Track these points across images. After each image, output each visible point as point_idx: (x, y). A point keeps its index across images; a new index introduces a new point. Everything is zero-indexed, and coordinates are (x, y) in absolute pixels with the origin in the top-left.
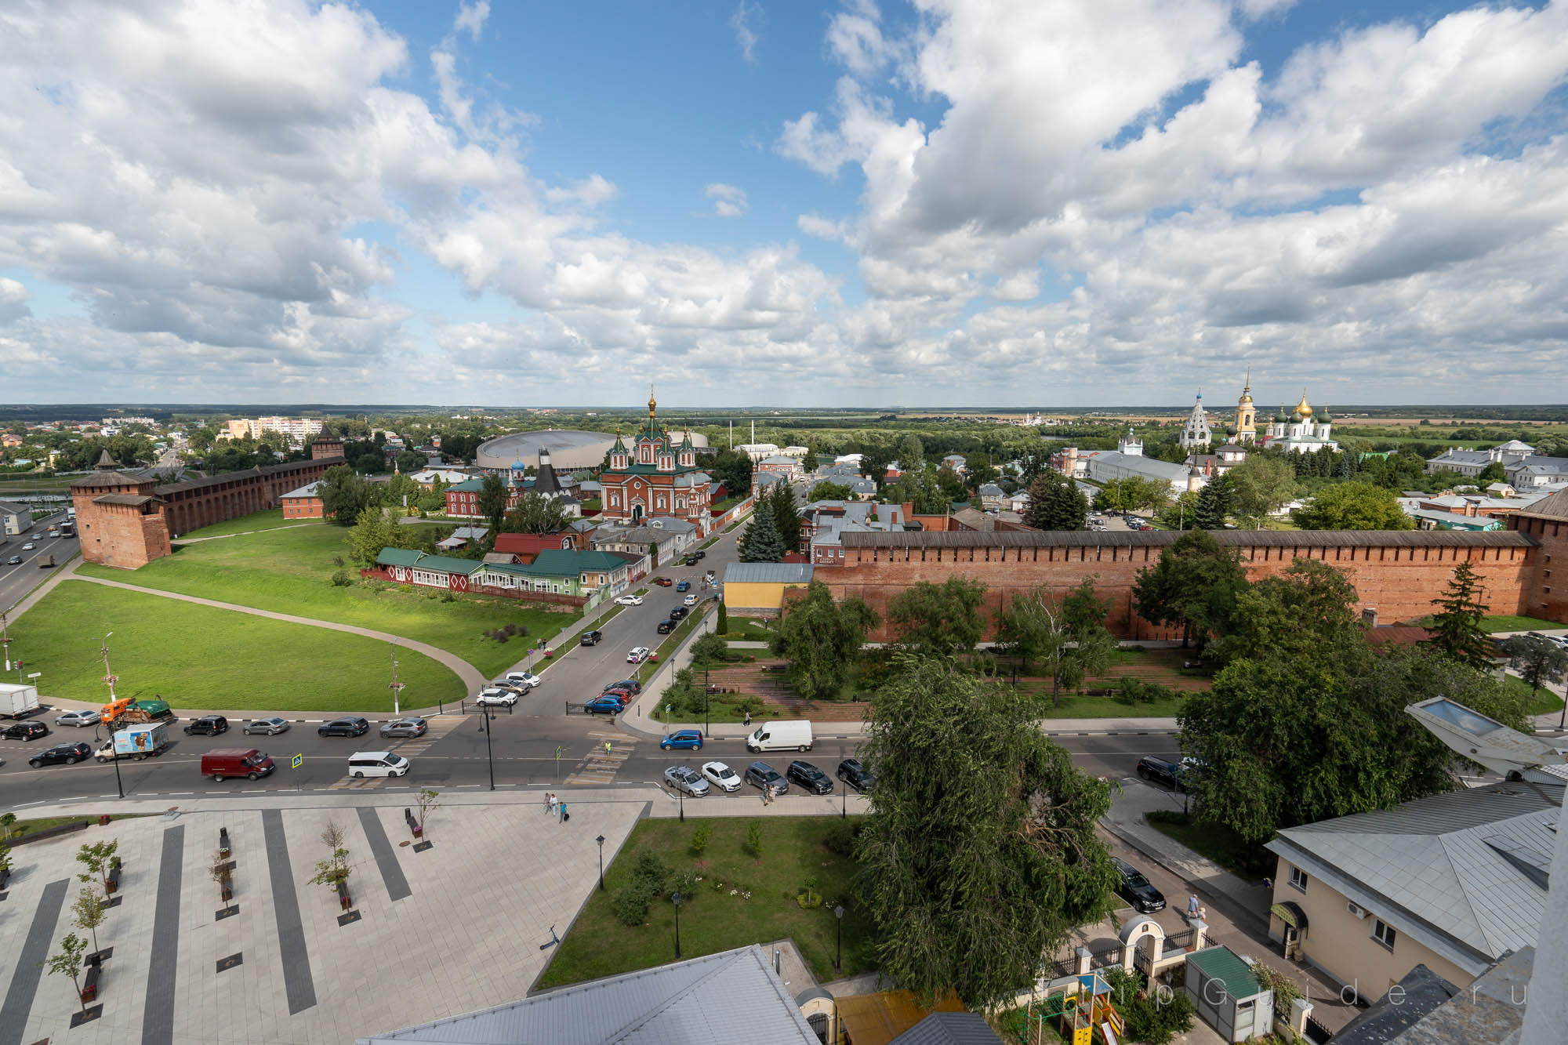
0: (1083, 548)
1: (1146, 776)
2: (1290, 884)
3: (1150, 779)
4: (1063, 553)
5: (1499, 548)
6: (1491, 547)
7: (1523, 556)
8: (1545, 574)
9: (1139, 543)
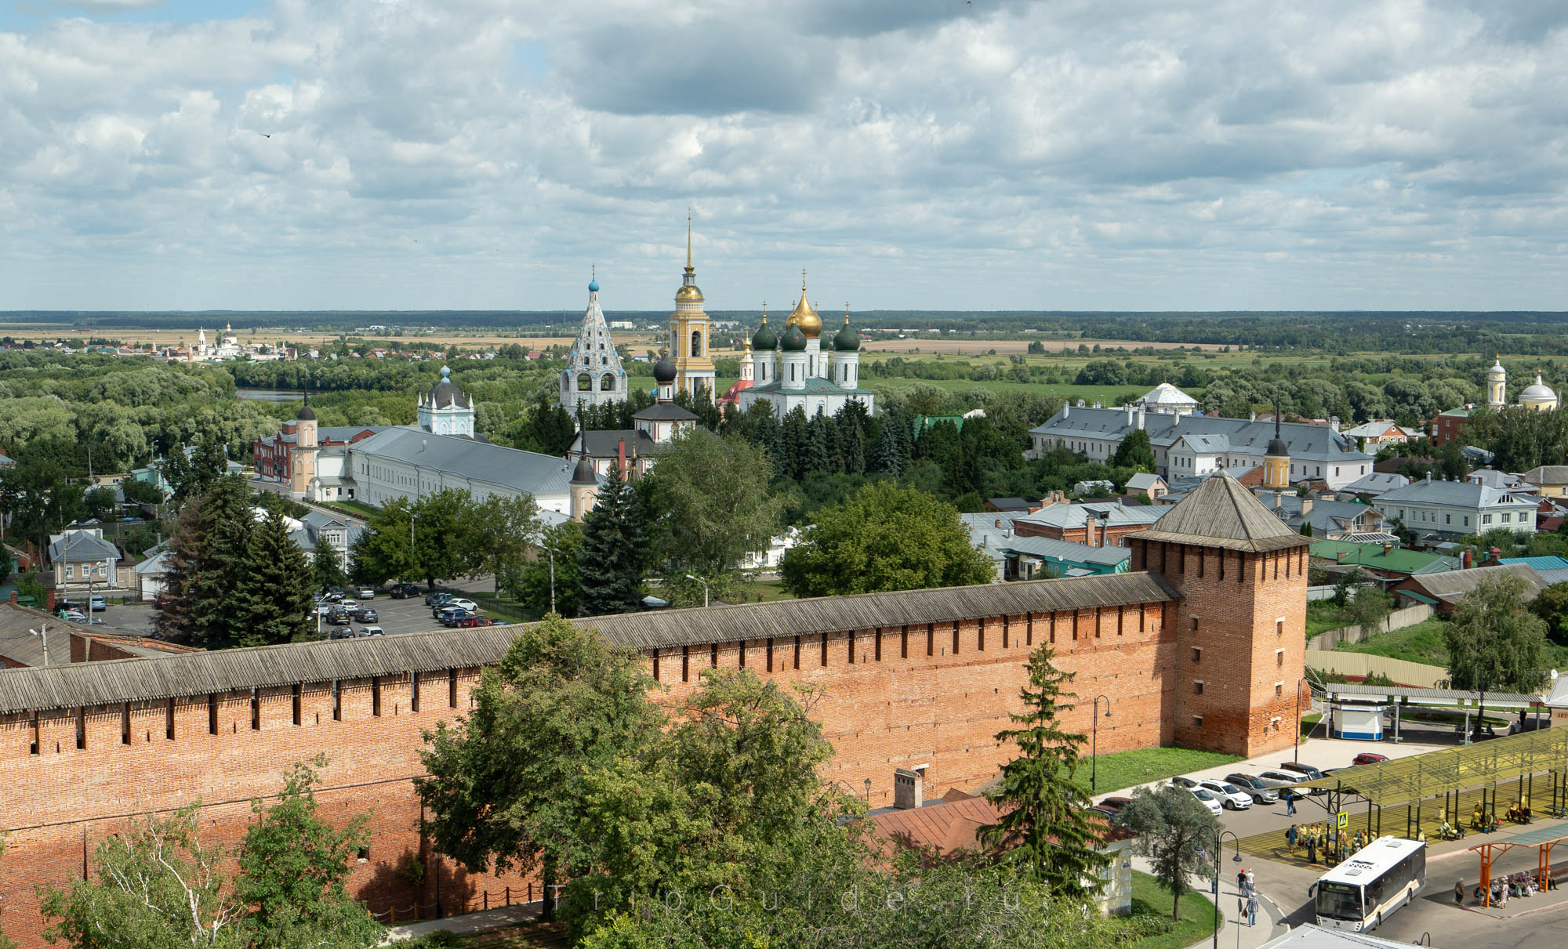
0: (296, 690)
4: (245, 708)
5: (1121, 610)
6: (1109, 609)
7: (1158, 622)
8: (1193, 655)
9: (432, 666)
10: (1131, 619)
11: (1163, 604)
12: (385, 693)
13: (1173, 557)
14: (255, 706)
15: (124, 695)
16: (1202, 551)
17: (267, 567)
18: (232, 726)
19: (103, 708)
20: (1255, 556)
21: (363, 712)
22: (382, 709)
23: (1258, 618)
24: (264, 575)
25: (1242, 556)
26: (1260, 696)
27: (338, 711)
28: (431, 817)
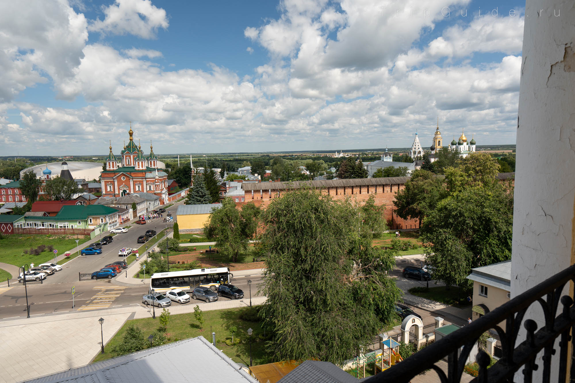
0: (368, 186)
2: (480, 295)
3: (410, 278)
4: (358, 189)
9: (394, 183)
12: (385, 188)
14: (360, 189)
17: (359, 171)
18: (356, 193)
19: (333, 187)
21: (381, 192)
22: (385, 191)
24: (358, 173)
27: (376, 191)
28: (396, 208)
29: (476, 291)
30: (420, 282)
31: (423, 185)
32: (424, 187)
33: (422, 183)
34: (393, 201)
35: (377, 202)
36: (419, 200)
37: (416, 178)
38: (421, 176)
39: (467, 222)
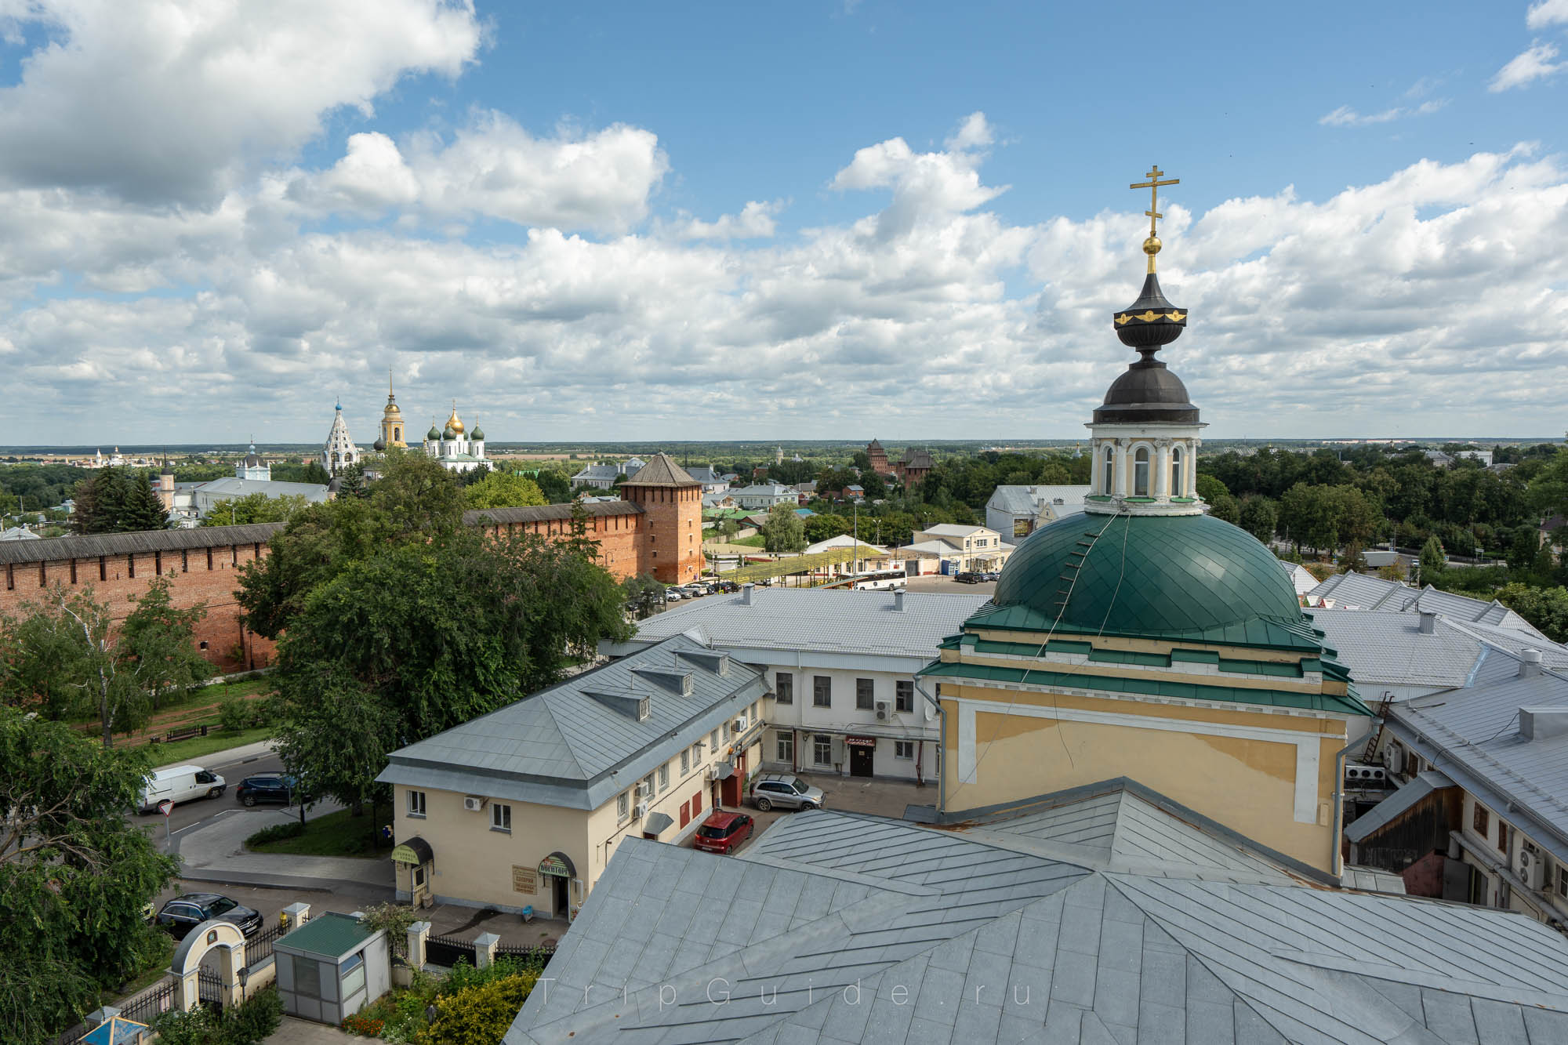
0: (158, 554)
1: (250, 801)
2: (410, 816)
3: (256, 804)
4: (124, 565)
5: (616, 517)
6: (611, 517)
7: (634, 524)
8: (651, 539)
9: (244, 541)
10: (622, 522)
11: (636, 515)
12: (215, 557)
13: (640, 493)
14: (132, 564)
15: (41, 558)
16: (653, 489)
17: (139, 510)
18: (115, 575)
19: (26, 564)
20: (677, 489)
21: (202, 567)
22: (214, 566)
23: (680, 518)
24: (137, 515)
25: (672, 489)
26: (682, 556)
27: (185, 566)
28: (245, 612)
29: (401, 804)
30: (286, 810)
31: (316, 545)
32: (318, 548)
33: (312, 538)
34: (236, 593)
35: (180, 599)
36: (306, 583)
37: (298, 526)
38: (313, 521)
39: (376, 636)
